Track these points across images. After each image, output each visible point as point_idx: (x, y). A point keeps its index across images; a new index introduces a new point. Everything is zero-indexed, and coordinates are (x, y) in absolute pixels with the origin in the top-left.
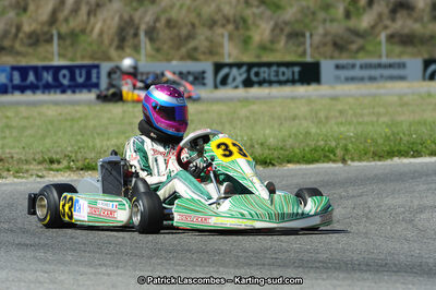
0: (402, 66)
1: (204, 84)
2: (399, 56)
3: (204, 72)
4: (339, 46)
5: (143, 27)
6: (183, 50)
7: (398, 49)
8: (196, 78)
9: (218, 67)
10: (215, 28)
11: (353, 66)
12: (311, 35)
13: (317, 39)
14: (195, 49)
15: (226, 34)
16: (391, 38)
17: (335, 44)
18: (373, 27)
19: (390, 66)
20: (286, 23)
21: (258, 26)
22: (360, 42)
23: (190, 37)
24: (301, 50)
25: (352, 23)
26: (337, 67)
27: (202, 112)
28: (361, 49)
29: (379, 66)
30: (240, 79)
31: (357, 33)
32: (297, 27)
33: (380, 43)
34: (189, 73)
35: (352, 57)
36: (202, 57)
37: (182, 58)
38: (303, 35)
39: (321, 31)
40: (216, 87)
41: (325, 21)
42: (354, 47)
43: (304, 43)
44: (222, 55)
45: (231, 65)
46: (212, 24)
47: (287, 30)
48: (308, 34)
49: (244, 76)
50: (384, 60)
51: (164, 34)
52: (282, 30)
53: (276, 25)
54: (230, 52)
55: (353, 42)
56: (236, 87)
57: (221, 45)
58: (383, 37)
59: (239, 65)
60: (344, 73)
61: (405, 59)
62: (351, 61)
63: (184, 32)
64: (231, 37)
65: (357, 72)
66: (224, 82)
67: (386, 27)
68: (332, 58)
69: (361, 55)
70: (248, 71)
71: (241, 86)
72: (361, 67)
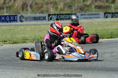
0: (98, 14)
1: (45, 20)
2: (98, 11)
3: (45, 17)
4: (82, 9)
5: (29, 5)
6: (40, 11)
7: (97, 10)
8: (43, 18)
9: (49, 15)
10: (48, 5)
11: (85, 15)
12: (74, 6)
13: (76, 7)
14: (43, 10)
15: (51, 7)
16: (95, 7)
17: (81, 9)
18: (91, 4)
19: (95, 14)
20: (67, 3)
21: (60, 4)
22: (87, 8)
23: (41, 7)
24: (71, 10)
25: (85, 3)
26: (81, 15)
27: (45, 28)
28: (88, 10)
29: (92, 14)
30: (55, 18)
31: (86, 6)
32: (70, 4)
33: (92, 8)
34: (41, 17)
35: (85, 12)
36: (45, 12)
37: (39, 13)
38: (72, 6)
39: (77, 5)
40: (49, 21)
41: (78, 2)
42: (85, 9)
43: (72, 9)
44: (50, 12)
45: (53, 15)
46: (47, 4)
47: (68, 5)
48: (73, 6)
49: (56, 17)
50: (94, 13)
51: (35, 6)
52: (66, 5)
53: (65, 4)
54: (52, 11)
55: (85, 8)
56: (54, 21)
57: (50, 9)
58: (93, 6)
59: (55, 15)
60: (83, 17)
61: (99, 12)
62: (85, 13)
63: (40, 6)
64: (52, 7)
65: (86, 16)
66: (51, 19)
67: (94, 4)
68: (80, 12)
69: (87, 11)
70: (57, 16)
71: (55, 20)
72: (88, 15)
